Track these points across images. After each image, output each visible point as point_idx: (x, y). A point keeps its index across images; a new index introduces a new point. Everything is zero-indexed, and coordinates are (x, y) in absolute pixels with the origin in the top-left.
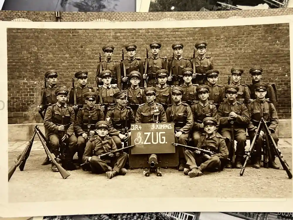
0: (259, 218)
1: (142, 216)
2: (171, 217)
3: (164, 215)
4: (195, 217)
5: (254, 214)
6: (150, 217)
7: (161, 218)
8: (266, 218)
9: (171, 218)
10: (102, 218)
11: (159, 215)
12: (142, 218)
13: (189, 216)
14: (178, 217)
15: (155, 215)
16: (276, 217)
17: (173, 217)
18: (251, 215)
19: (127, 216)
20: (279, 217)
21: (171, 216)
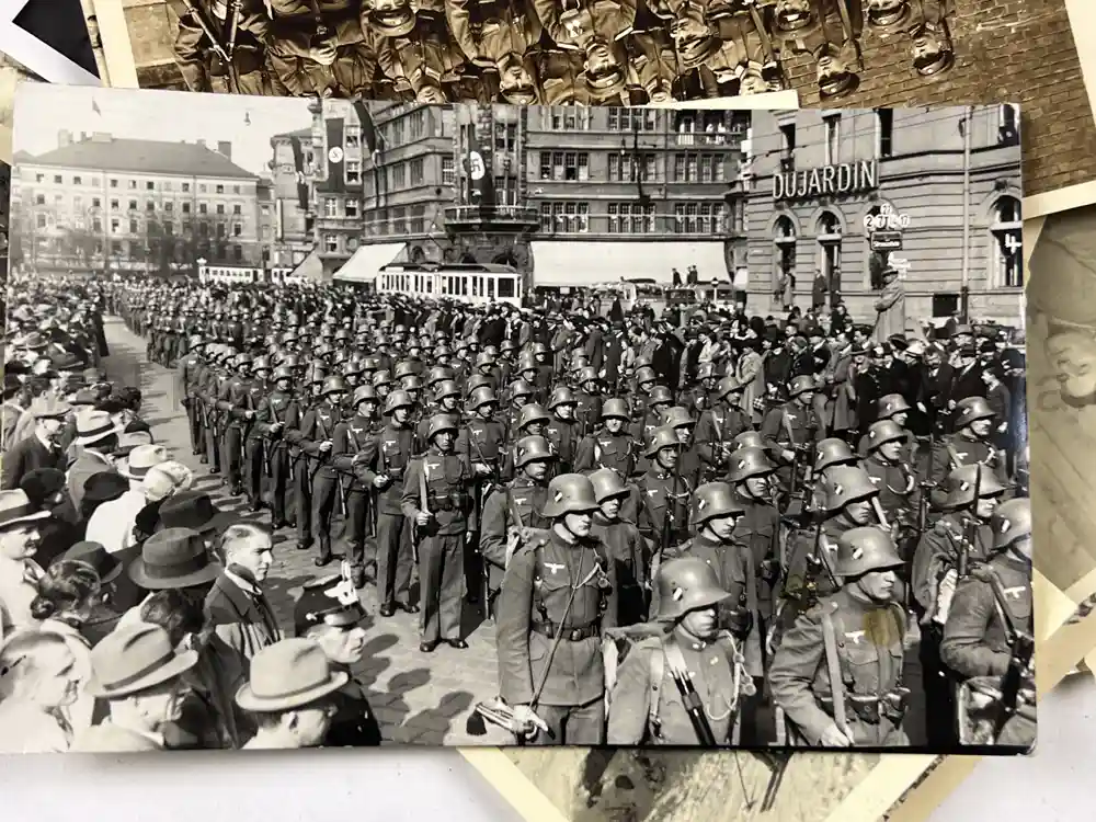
0: (718, 225)
1: (347, 319)
2: (443, 300)
3: (418, 298)
4: (519, 279)
5: (701, 219)
6: (374, 316)
7: (410, 311)
8: (742, 219)
9: (442, 303)
10: (212, 356)
11: (402, 301)
12: (347, 326)
13: (500, 280)
14: (465, 292)
15: (389, 307)
16: (772, 206)
17: (450, 296)
18: (693, 223)
19: (296, 333)
20: (779, 204)
21: (443, 296)
